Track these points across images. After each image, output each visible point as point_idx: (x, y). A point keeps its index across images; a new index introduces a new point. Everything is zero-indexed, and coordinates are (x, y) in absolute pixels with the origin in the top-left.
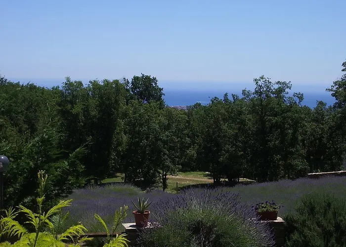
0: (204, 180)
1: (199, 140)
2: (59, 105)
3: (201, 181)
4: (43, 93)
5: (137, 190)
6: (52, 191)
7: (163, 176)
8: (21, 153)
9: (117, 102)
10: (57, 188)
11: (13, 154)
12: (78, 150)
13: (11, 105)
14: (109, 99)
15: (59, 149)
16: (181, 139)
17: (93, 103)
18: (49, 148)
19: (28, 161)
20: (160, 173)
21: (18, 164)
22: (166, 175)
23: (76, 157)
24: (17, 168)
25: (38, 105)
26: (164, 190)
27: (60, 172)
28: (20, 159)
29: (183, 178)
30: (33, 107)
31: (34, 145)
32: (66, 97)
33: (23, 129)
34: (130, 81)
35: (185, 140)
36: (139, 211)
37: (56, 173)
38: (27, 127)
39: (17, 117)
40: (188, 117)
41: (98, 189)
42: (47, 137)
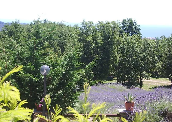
0: (166, 83)
1: (163, 59)
2: (79, 36)
3: (164, 84)
4: (68, 28)
5: (125, 88)
6: (75, 88)
7: (140, 80)
8: (57, 64)
9: (113, 34)
10: (78, 86)
11: (52, 64)
12: (91, 63)
13: (52, 35)
14: (109, 32)
15: (80, 62)
16: (152, 57)
17: (99, 34)
18: (74, 61)
19: (61, 69)
20: (138, 78)
21: (55, 71)
22: (142, 79)
23: (90, 67)
24: (55, 73)
25: (66, 35)
26: (141, 88)
27: (80, 76)
28: (57, 68)
29: (152, 81)
30: (63, 37)
31: (65, 60)
32: (83, 31)
33: (57, 49)
34: (121, 22)
35: (155, 58)
36: (128, 102)
37: (78, 77)
38: (59, 48)
39: (53, 42)
40: (157, 44)
41: (101, 86)
42: (72, 55)
